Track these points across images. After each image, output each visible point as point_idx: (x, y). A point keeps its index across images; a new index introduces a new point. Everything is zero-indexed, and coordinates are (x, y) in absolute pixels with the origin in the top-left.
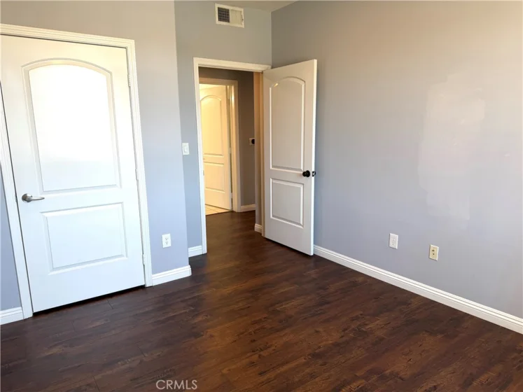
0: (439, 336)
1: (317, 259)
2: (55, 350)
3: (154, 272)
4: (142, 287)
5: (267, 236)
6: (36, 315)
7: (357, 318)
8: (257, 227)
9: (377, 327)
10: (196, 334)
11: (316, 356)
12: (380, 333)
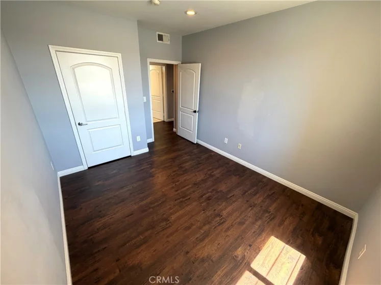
0: (238, 177)
1: (198, 145)
2: (100, 183)
3: (134, 151)
4: (130, 156)
5: (178, 134)
6: (89, 168)
7: (210, 170)
8: (174, 129)
9: (217, 173)
10: (152, 176)
11: (195, 184)
12: (218, 176)
